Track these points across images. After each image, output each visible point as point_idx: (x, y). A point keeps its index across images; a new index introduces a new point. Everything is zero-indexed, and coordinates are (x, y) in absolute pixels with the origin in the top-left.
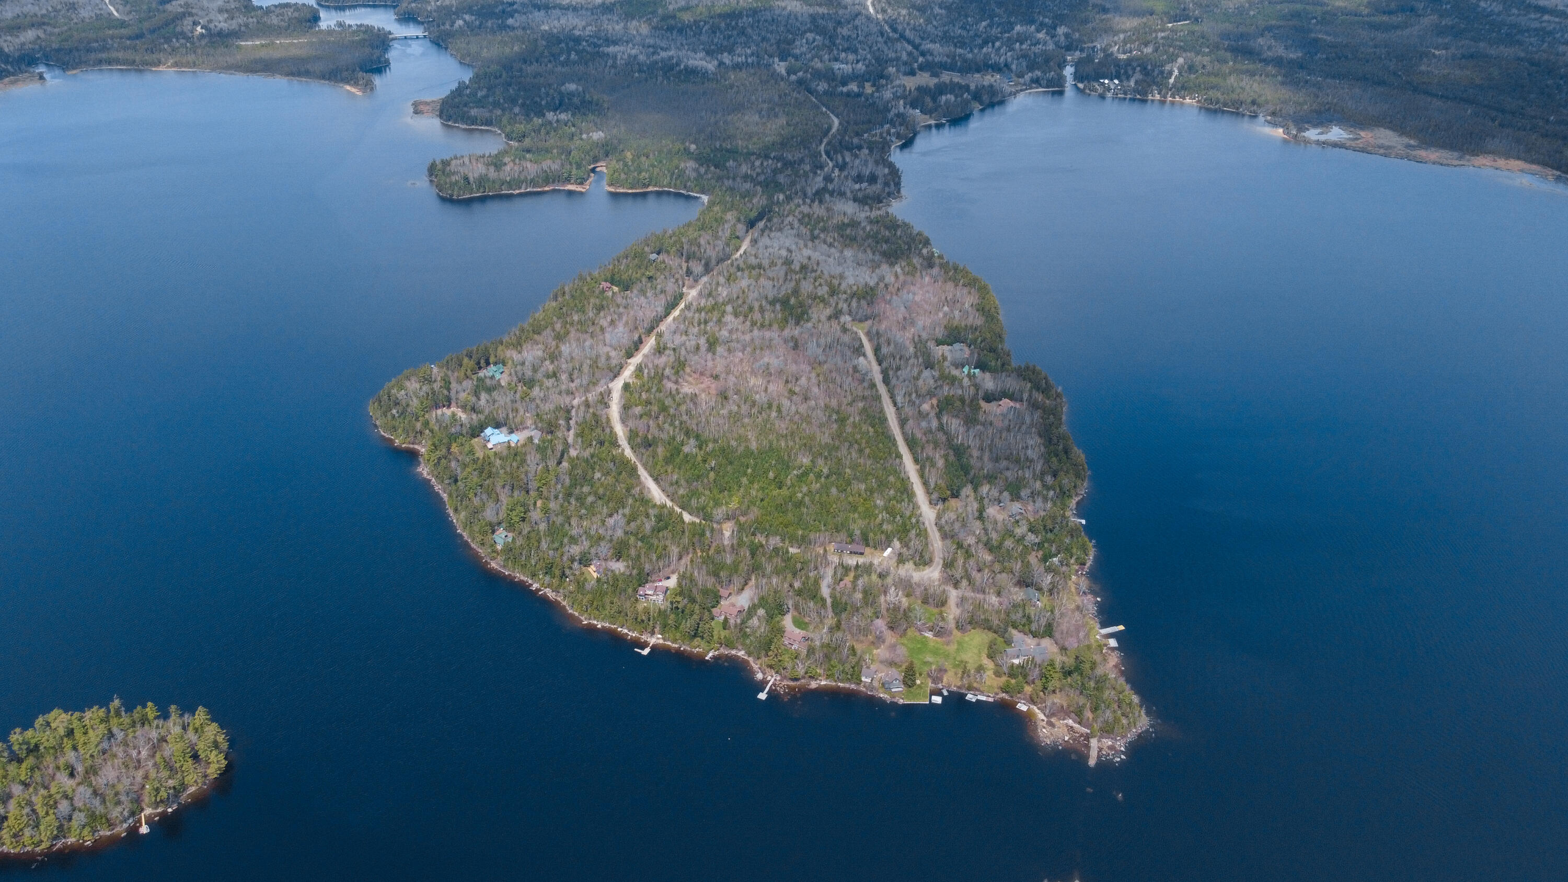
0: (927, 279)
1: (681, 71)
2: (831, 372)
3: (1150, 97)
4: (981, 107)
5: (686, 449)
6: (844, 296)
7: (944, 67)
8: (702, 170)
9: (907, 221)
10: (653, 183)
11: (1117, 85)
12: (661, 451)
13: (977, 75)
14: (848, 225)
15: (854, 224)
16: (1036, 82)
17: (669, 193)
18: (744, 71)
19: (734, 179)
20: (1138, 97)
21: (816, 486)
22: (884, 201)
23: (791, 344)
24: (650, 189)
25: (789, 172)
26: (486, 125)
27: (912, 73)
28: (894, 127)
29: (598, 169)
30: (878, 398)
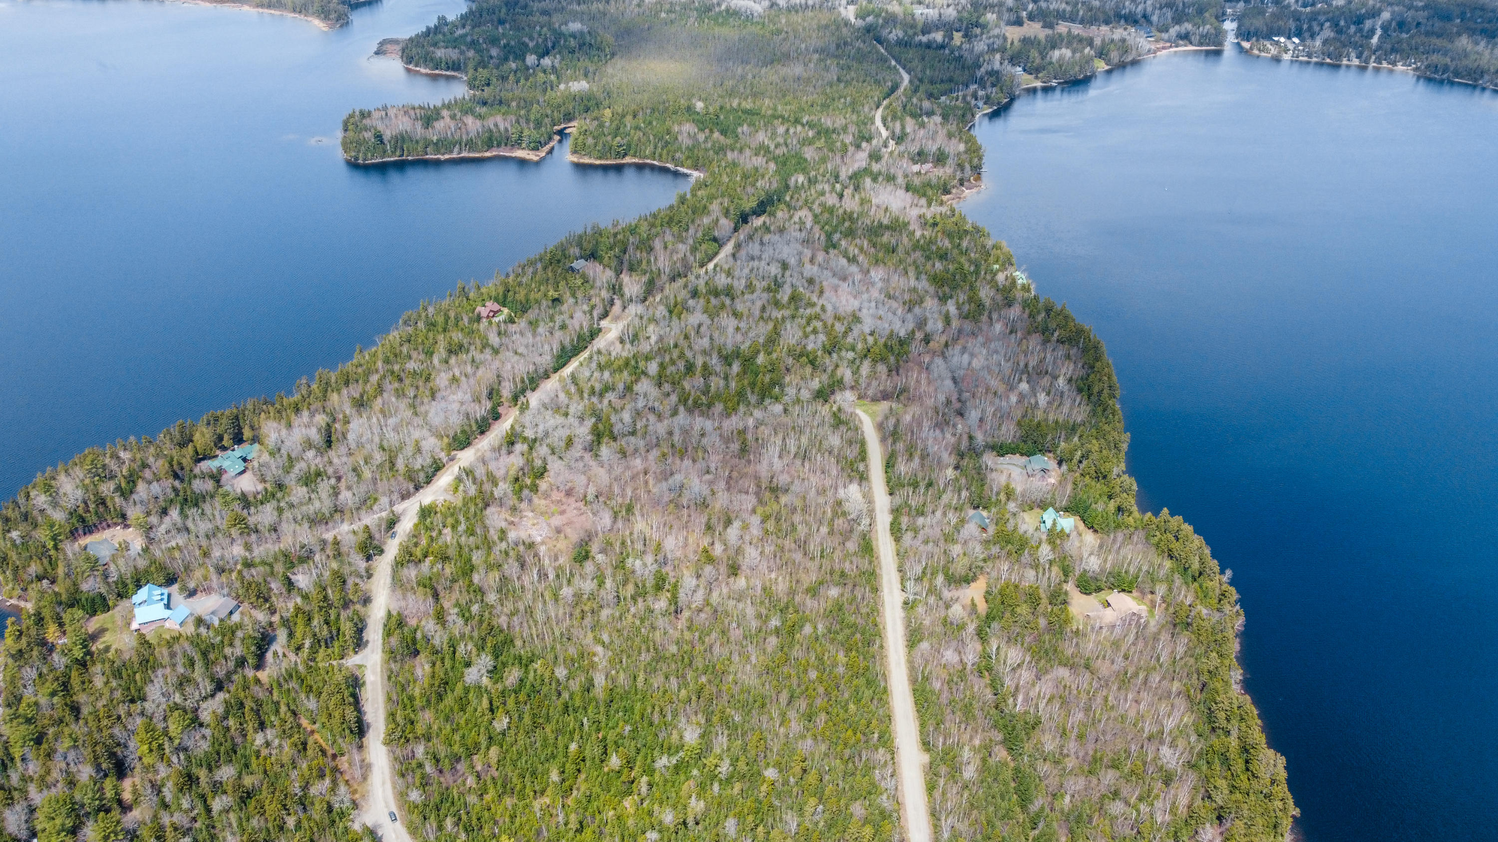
0: (998, 327)
1: (720, 12)
2: (794, 510)
3: (1345, 62)
4: (1107, 68)
5: (472, 675)
6: (851, 355)
7: (1061, 16)
8: (701, 137)
9: (980, 224)
10: (632, 152)
11: (1297, 45)
12: (422, 668)
13: (1104, 29)
14: (887, 228)
15: (897, 226)
16: (1185, 37)
17: (652, 168)
18: (800, 14)
19: (741, 151)
20: (1328, 60)
21: (696, 806)
22: (954, 191)
23: (735, 446)
24: (628, 160)
25: (821, 143)
26: (453, 69)
27: (1019, 22)
28: (984, 88)
29: (567, 131)
30: (871, 577)
